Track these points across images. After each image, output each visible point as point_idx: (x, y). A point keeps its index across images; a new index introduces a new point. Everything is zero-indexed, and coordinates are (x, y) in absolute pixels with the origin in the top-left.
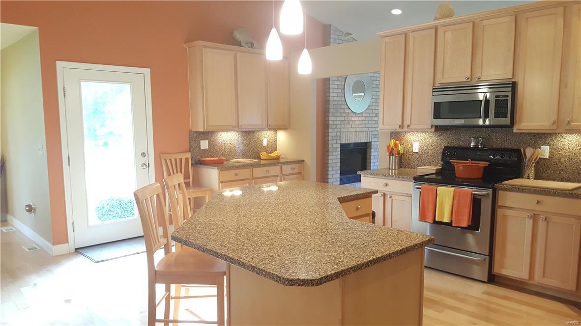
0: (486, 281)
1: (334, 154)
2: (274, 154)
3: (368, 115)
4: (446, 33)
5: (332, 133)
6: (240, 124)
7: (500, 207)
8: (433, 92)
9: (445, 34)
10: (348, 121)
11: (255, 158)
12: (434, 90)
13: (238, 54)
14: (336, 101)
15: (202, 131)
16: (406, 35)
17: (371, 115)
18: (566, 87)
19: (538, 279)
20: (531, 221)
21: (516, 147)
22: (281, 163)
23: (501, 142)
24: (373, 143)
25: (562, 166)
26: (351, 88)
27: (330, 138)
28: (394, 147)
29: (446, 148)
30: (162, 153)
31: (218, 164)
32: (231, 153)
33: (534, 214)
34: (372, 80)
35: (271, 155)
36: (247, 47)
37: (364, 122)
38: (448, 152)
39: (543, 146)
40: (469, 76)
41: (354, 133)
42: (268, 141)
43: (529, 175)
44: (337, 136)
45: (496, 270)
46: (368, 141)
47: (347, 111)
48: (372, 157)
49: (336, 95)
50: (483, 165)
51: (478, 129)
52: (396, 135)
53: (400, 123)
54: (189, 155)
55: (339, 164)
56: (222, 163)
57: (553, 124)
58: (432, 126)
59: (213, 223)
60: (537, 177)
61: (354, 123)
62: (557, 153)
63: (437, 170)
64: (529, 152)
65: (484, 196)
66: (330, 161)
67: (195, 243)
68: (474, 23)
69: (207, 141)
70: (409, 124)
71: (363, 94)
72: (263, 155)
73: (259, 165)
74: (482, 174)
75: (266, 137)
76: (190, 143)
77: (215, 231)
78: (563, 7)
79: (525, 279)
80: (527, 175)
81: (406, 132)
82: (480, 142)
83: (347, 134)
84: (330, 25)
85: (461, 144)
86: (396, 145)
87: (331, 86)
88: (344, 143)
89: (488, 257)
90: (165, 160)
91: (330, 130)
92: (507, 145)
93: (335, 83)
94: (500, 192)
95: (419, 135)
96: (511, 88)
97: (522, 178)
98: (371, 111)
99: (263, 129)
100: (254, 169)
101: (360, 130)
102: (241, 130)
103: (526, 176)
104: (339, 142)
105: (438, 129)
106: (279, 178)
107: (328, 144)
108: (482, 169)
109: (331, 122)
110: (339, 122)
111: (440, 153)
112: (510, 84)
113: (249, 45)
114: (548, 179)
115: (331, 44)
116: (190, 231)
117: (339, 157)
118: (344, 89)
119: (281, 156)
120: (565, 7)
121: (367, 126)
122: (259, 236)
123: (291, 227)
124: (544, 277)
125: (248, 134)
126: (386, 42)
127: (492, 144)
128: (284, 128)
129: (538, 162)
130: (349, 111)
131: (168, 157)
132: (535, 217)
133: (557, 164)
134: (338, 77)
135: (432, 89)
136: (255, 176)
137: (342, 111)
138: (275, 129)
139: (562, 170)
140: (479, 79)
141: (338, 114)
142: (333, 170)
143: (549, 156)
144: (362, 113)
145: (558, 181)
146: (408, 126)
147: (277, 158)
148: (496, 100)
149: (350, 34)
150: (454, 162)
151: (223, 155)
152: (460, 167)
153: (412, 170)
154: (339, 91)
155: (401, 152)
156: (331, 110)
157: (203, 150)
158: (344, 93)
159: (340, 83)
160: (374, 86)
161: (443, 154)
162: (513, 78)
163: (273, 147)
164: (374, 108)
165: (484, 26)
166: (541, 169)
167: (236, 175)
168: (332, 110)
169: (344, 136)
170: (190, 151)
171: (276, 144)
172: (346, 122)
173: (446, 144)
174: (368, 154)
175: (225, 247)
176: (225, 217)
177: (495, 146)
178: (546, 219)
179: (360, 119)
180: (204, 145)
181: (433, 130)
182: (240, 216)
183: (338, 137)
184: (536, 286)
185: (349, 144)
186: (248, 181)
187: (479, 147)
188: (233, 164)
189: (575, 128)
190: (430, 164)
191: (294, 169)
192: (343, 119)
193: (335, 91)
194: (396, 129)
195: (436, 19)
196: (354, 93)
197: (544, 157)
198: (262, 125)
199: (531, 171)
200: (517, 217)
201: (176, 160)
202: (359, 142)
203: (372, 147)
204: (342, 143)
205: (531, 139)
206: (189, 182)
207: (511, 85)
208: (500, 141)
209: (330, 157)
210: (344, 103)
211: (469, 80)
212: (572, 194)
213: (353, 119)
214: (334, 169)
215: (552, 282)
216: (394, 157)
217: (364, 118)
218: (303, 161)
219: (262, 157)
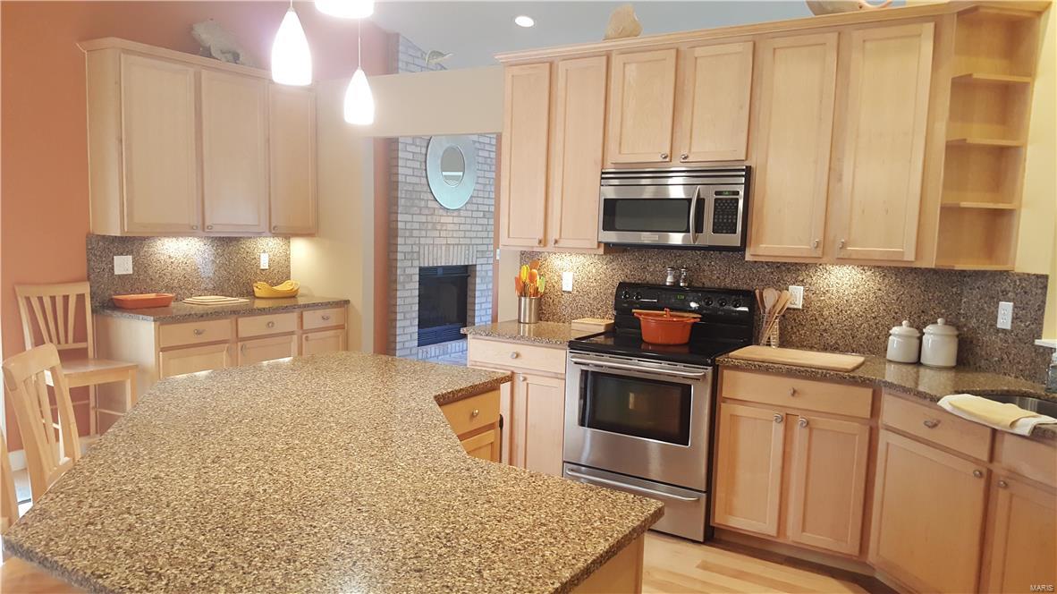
0: (702, 540)
1: (407, 287)
2: (284, 287)
3: (469, 214)
4: (628, 67)
5: (403, 246)
6: (207, 223)
7: (725, 400)
8: (602, 178)
9: (624, 67)
10: (434, 223)
11: (241, 295)
12: (603, 176)
13: (205, 73)
14: (410, 183)
15: (118, 235)
16: (551, 64)
17: (475, 214)
18: (840, 180)
19: (793, 534)
20: (781, 427)
21: (745, 287)
22: (300, 307)
23: (718, 278)
24: (478, 268)
25: (825, 323)
26: (439, 162)
27: (400, 256)
28: (528, 281)
29: (622, 285)
30: (20, 284)
31: (156, 309)
32: (189, 284)
33: (787, 414)
34: (476, 148)
35: (278, 288)
36: (224, 60)
37: (462, 227)
38: (626, 292)
39: (794, 286)
40: (667, 151)
41: (444, 248)
42: (270, 260)
43: (769, 338)
44: (412, 252)
45: (719, 519)
46: (470, 263)
47: (432, 204)
48: (477, 294)
49: (410, 172)
50: (692, 321)
51: (680, 251)
52: (530, 258)
53: (541, 236)
54: (85, 289)
55: (416, 307)
56: (167, 306)
57: (817, 247)
58: (599, 243)
59: (129, 487)
60: (784, 343)
61: (444, 228)
62: (816, 299)
63: (607, 326)
64: (770, 296)
65: (697, 379)
66: (399, 302)
67: (70, 568)
68: (678, 50)
69: (130, 257)
70: (557, 237)
71: (461, 174)
72: (261, 289)
73: (251, 312)
74: (688, 335)
75: (266, 251)
76: (88, 260)
77: (132, 519)
78: (836, 34)
79: (769, 536)
80: (766, 339)
81: (549, 253)
82: (683, 277)
83: (431, 248)
84: (398, 35)
85: (649, 278)
86: (532, 277)
87: (400, 155)
88: (426, 265)
89: (704, 495)
90: (28, 299)
91: (400, 241)
92: (729, 283)
93: (408, 149)
94: (726, 373)
95: (574, 258)
96: (744, 179)
97: (758, 344)
98: (475, 207)
99: (260, 234)
100: (240, 320)
101: (457, 241)
102: (212, 235)
103: (764, 340)
104: (416, 263)
105: (610, 248)
106: (295, 337)
107: (396, 267)
108: (689, 327)
109: (400, 225)
110: (416, 226)
111: (611, 294)
112: (743, 170)
113: (229, 56)
114: (801, 346)
115: (400, 71)
116: (61, 522)
117: (417, 293)
118: (426, 162)
119: (300, 292)
120: (839, 34)
121: (468, 234)
122: (254, 529)
123: (338, 492)
124: (803, 530)
125: (226, 243)
126: (513, 76)
127: (704, 280)
128: (307, 233)
129: (783, 316)
130: (436, 206)
131: (33, 293)
132: (787, 420)
133: (816, 319)
134: (414, 138)
135: (600, 173)
136: (242, 334)
137: (423, 204)
138: (287, 235)
139: (825, 330)
140: (686, 158)
141: (416, 210)
142: (405, 319)
143: (803, 305)
144: (459, 210)
145: (818, 351)
146: (556, 242)
147: (292, 295)
148: (716, 200)
149: (441, 54)
150: (640, 314)
151: (169, 288)
152: (652, 322)
153: (561, 324)
154: (417, 165)
155: (541, 290)
156: (402, 202)
157: (119, 276)
158: (426, 170)
159: (418, 150)
160: (481, 160)
161: (617, 296)
162: (746, 159)
163: (281, 272)
164: (480, 201)
165: (696, 58)
166: (789, 327)
167: (199, 333)
168: (403, 200)
169: (426, 252)
170: (89, 279)
171: (288, 267)
172: (430, 226)
173: (623, 279)
174: (470, 287)
175: (160, 577)
176: (164, 465)
177: (708, 284)
178: (808, 423)
179: (456, 220)
180: (123, 265)
181: (601, 251)
182: (204, 461)
183: (415, 255)
184: (790, 547)
185: (435, 269)
186: (227, 345)
187: (681, 284)
188: (192, 308)
189: (854, 257)
190: (593, 315)
191: (328, 318)
192: (423, 219)
193: (408, 165)
194: (532, 247)
195: (607, 38)
196: (443, 170)
197: (795, 307)
198: (259, 225)
199: (772, 331)
200: (756, 419)
201: (53, 299)
202: (454, 264)
203: (478, 274)
204: (422, 265)
205: (772, 273)
206: (86, 349)
207: (744, 173)
208: (716, 275)
209: (399, 294)
210: (426, 188)
211: (667, 160)
212: (854, 377)
213: (443, 220)
214: (408, 316)
215: (818, 539)
216: (528, 300)
217: (463, 220)
218: (347, 302)
219: (258, 293)
